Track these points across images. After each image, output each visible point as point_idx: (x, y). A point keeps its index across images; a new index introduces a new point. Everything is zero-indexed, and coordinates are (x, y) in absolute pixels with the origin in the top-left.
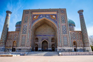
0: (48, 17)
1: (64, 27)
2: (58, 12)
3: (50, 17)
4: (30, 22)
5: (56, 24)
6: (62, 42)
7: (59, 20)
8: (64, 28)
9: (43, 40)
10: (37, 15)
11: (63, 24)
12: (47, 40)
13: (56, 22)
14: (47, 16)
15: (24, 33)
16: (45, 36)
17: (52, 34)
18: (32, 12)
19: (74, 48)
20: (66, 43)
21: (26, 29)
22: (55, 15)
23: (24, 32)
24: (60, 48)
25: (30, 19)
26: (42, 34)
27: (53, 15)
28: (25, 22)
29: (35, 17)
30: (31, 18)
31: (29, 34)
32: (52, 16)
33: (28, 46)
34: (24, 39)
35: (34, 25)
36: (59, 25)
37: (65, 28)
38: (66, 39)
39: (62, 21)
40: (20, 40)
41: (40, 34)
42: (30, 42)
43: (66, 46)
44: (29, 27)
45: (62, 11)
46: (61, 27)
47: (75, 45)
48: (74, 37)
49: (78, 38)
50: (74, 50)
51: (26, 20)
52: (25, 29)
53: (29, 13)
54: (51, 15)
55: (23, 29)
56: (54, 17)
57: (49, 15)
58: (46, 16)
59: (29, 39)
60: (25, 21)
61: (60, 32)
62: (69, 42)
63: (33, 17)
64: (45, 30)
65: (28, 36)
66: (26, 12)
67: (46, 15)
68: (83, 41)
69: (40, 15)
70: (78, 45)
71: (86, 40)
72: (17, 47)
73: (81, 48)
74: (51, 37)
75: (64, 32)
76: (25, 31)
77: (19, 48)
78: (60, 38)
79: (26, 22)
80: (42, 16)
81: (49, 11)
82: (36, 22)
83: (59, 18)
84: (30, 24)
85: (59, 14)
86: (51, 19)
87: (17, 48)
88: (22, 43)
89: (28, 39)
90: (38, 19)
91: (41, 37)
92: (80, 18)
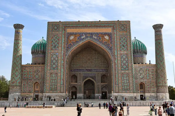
0: (96, 38)
1: (124, 57)
2: (114, 29)
3: (100, 38)
4: (63, 47)
5: (109, 51)
6: (120, 85)
7: (116, 44)
8: (124, 59)
9: (85, 79)
10: (74, 34)
11: (122, 53)
12: (93, 79)
13: (111, 49)
14: (94, 37)
15: (54, 68)
16: (90, 70)
17: (102, 68)
18: (66, 27)
19: (139, 94)
20: (127, 86)
21: (57, 61)
22: (109, 35)
23: (54, 66)
24: (116, 94)
25: (63, 41)
26: (83, 68)
27: (106, 34)
28: (53, 47)
29: (72, 38)
30: (63, 39)
31: (62, 70)
32: (103, 36)
33: (62, 91)
34: (55, 80)
35: (70, 53)
36: (116, 54)
37: (126, 59)
38: (127, 80)
39: (121, 47)
40: (48, 81)
41: (79, 68)
42: (65, 84)
43: (127, 90)
44: (62, 58)
46: (119, 59)
47: (142, 90)
49: (148, 78)
50: (139, 98)
51: (54, 43)
52: (54, 61)
53: (61, 29)
54: (102, 34)
55: (52, 61)
56: (107, 37)
57: (97, 34)
58: (91, 37)
59: (63, 80)
60: (54, 45)
61: (117, 66)
62: (131, 85)
63: (68, 38)
64: (89, 60)
65: (62, 74)
66: (53, 27)
67: (92, 34)
68: (156, 84)
69: (81, 35)
70: (147, 89)
71: (161, 81)
73: (153, 94)
74: (101, 72)
75: (125, 67)
76: (54, 64)
77: (47, 94)
78: (117, 76)
79: (55, 47)
80: (83, 37)
81: (97, 26)
82: (74, 48)
83: (116, 40)
84: (63, 52)
85: (115, 33)
86: (101, 42)
87: (44, 95)
88: (51, 87)
89: (62, 79)
90: (77, 42)
91: (82, 73)
92: (156, 40)
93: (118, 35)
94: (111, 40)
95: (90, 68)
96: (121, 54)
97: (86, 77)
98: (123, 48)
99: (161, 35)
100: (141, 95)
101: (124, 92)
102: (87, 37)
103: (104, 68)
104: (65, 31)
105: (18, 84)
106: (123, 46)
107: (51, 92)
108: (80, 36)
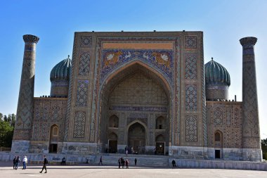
0: (147, 57)
1: (191, 89)
2: (176, 45)
3: (154, 59)
4: (96, 71)
5: (168, 79)
6: (182, 133)
7: (178, 68)
8: (191, 93)
11: (188, 82)
12: (143, 122)
13: (170, 76)
14: (144, 56)
15: (81, 104)
18: (102, 40)
19: (213, 149)
20: (194, 135)
21: (86, 93)
22: (169, 53)
24: (176, 148)
25: (97, 63)
26: (128, 105)
27: (163, 52)
28: (80, 70)
29: (110, 57)
30: (97, 59)
31: (94, 107)
32: (159, 56)
33: (92, 139)
35: (106, 80)
36: (178, 84)
37: (194, 93)
38: (193, 125)
39: (186, 73)
40: (71, 124)
41: (123, 105)
42: (97, 129)
43: (193, 142)
44: (95, 88)
45: (191, 38)
46: (182, 91)
47: (218, 142)
48: (218, 120)
49: (229, 123)
50: (213, 154)
51: (83, 65)
52: (82, 93)
53: (94, 44)
54: (157, 52)
55: (78, 93)
57: (149, 52)
58: (141, 56)
59: (94, 122)
60: (82, 68)
61: (178, 103)
62: (200, 134)
64: (138, 92)
67: (141, 52)
68: (242, 133)
69: (124, 52)
70: (226, 141)
71: (249, 130)
72: (62, 140)
73: (235, 150)
74: (157, 113)
75: (191, 104)
76: (82, 97)
77: (69, 144)
78: (178, 120)
79: (84, 70)
80: (129, 56)
81: (150, 40)
82: (113, 73)
83: (179, 61)
84: (95, 79)
85: (178, 50)
86: (156, 64)
87: (65, 145)
88: (75, 132)
89: (92, 121)
90: (117, 63)
91: (126, 112)
92: (244, 63)
93: (182, 54)
94: (171, 61)
95: (139, 106)
96: (186, 85)
97: (132, 120)
98: (190, 74)
99: (252, 55)
100: (216, 151)
101: (188, 144)
102: (133, 56)
103: (160, 106)
104: (100, 46)
105: (26, 127)
106: (190, 71)
107: (75, 140)
108: (124, 55)
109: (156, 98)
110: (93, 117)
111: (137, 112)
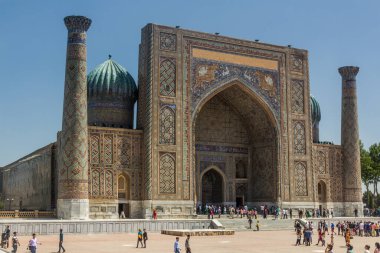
0: (250, 78)
1: (299, 127)
2: (281, 63)
3: (257, 81)
4: (185, 92)
6: (292, 185)
7: (285, 97)
8: (299, 132)
9: (206, 167)
10: (208, 64)
12: (221, 168)
13: (276, 107)
14: (246, 76)
15: (167, 142)
16: (215, 149)
17: (238, 145)
19: (318, 204)
20: (303, 187)
21: (172, 124)
23: (167, 136)
25: (185, 78)
26: (200, 142)
27: (267, 72)
28: (162, 88)
29: (203, 71)
30: (185, 72)
31: (185, 147)
32: (263, 78)
34: (170, 169)
35: (198, 107)
36: (285, 119)
37: (302, 132)
38: (302, 175)
39: (292, 105)
40: (156, 172)
44: (184, 117)
45: (296, 59)
46: (290, 129)
51: (166, 80)
52: (167, 124)
53: (179, 47)
54: (260, 71)
55: (162, 123)
56: (269, 80)
57: (252, 70)
58: (241, 75)
59: (188, 170)
60: (165, 84)
61: (287, 145)
62: (310, 186)
63: (195, 71)
64: (213, 124)
65: (185, 157)
66: (162, 39)
67: (242, 69)
68: (344, 184)
70: (329, 194)
74: (236, 155)
75: (299, 147)
76: (167, 131)
77: (156, 203)
79: (168, 88)
80: (227, 73)
83: (285, 88)
84: (185, 103)
85: (284, 72)
86: (260, 89)
87: (149, 206)
88: (162, 185)
89: (184, 168)
90: (212, 83)
91: (198, 153)
93: (288, 78)
95: (214, 144)
96: (294, 120)
97: (206, 164)
98: (297, 106)
102: (232, 74)
103: (242, 146)
106: (297, 102)
107: (164, 197)
108: (220, 71)
109: (235, 134)
110: (185, 161)
111: (212, 153)
